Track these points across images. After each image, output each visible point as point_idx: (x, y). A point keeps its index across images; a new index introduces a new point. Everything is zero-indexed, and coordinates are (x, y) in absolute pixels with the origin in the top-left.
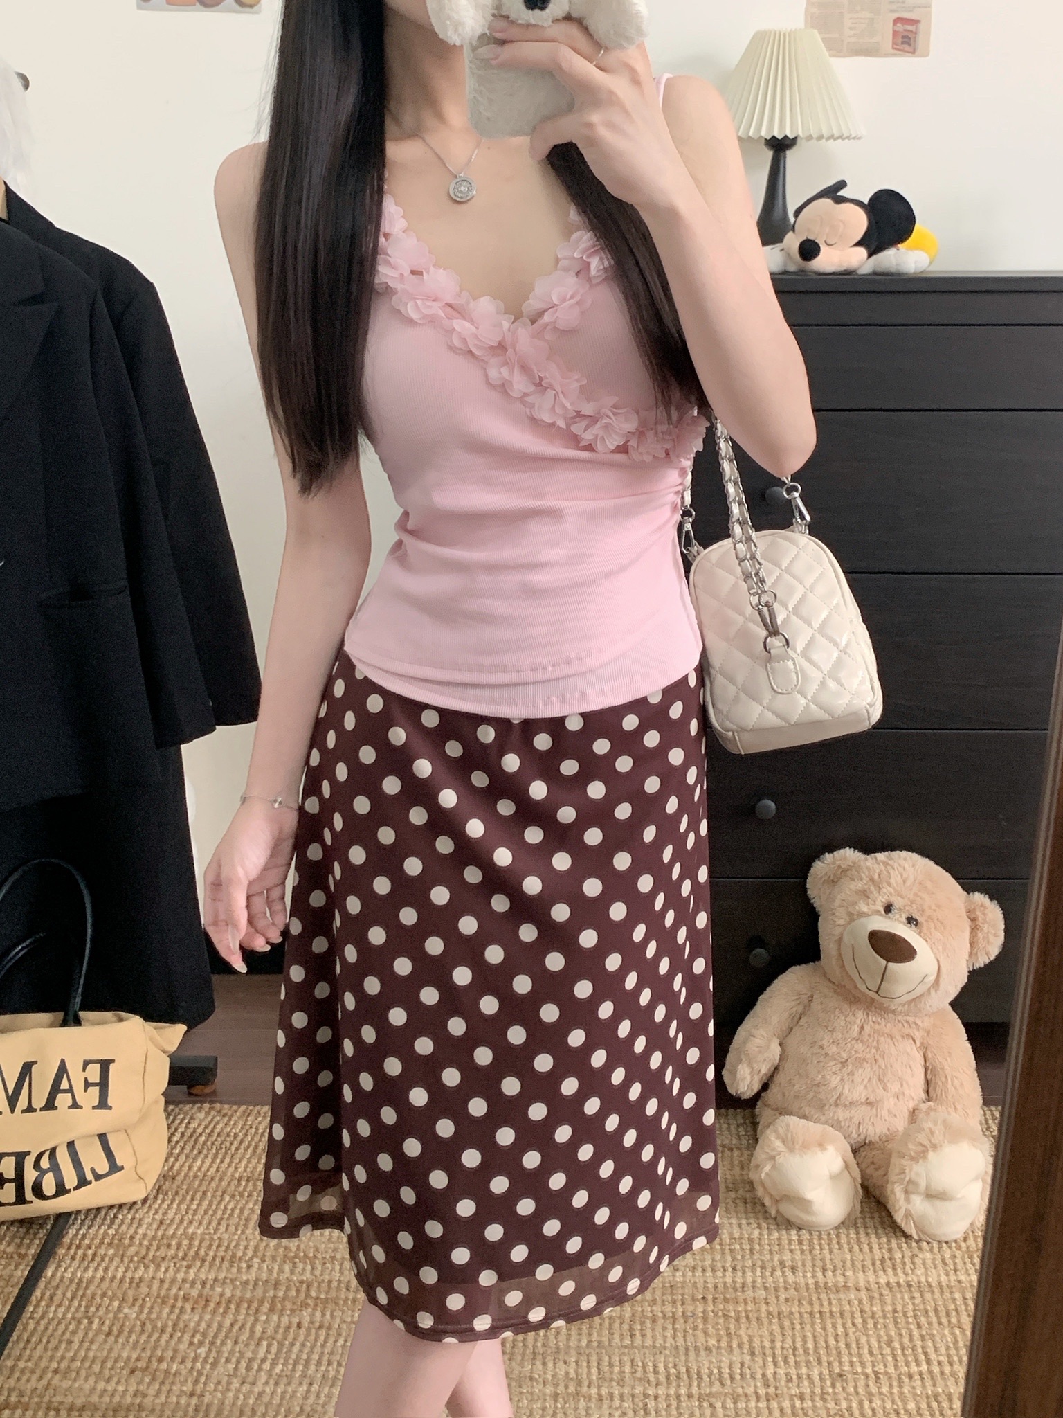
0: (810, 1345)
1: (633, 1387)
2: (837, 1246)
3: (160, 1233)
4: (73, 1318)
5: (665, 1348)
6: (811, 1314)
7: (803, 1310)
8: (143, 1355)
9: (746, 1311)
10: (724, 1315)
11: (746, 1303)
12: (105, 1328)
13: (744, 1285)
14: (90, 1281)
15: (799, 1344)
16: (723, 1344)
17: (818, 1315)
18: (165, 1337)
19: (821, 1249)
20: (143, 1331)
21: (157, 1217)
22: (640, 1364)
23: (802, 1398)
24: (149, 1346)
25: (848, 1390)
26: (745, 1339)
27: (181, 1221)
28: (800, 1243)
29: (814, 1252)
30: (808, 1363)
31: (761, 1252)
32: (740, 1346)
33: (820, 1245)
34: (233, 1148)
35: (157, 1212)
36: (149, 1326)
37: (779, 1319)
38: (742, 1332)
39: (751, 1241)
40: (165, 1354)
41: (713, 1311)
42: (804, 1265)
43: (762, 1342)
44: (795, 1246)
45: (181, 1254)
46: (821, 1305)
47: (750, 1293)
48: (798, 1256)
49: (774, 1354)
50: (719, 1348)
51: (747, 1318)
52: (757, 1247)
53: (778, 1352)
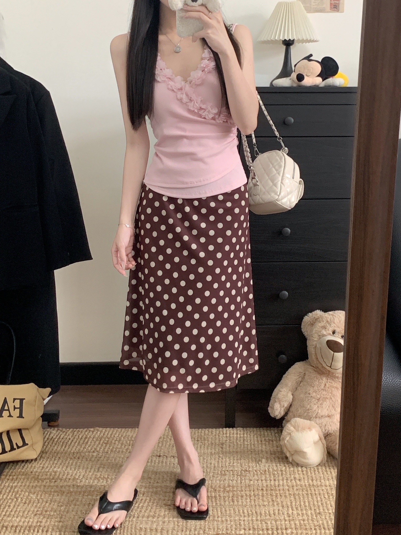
0: (307, 504)
1: (235, 517)
2: (317, 472)
3: (42, 471)
4: (10, 499)
5: (247, 505)
6: (307, 494)
7: (304, 493)
8: (39, 510)
9: (280, 493)
10: (271, 495)
11: (279, 490)
12: (24, 501)
13: (279, 485)
14: (16, 487)
15: (302, 503)
16: (271, 504)
17: (310, 495)
18: (47, 504)
19: (311, 473)
20: (39, 502)
21: (41, 465)
22: (237, 510)
23: (304, 520)
24: (42, 507)
25: (322, 518)
26: (280, 502)
27: (51, 467)
28: (302, 471)
29: (308, 474)
30: (306, 510)
31: (286, 474)
32: (278, 504)
33: (311, 472)
34: (69, 443)
35: (41, 464)
36: (41, 500)
37: (294, 496)
38: (278, 500)
39: (281, 471)
40: (48, 509)
41: (266, 494)
42: (304, 479)
43: (287, 503)
44: (300, 472)
45: (51, 477)
46: (311, 491)
47: (281, 488)
48: (302, 476)
49: (292, 507)
50: (269, 505)
51: (281, 495)
52: (284, 473)
53: (294, 506)
